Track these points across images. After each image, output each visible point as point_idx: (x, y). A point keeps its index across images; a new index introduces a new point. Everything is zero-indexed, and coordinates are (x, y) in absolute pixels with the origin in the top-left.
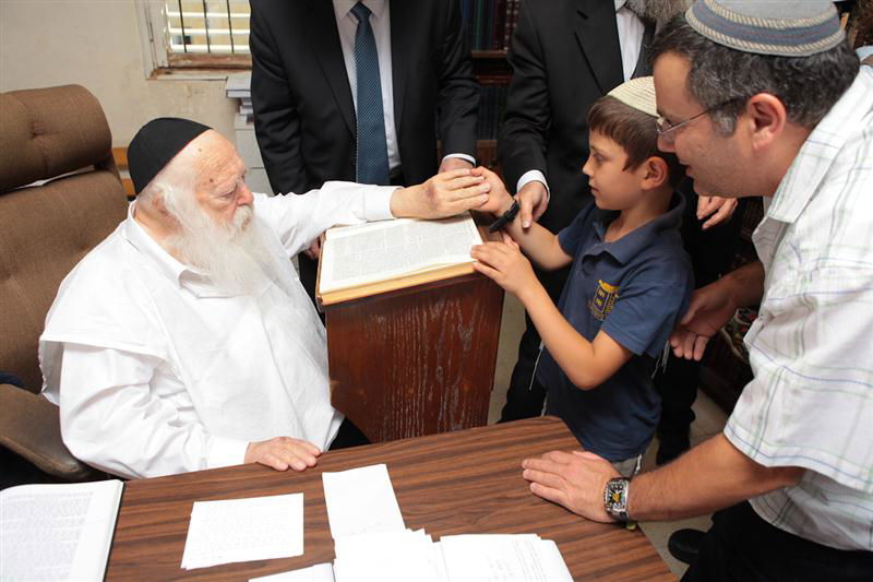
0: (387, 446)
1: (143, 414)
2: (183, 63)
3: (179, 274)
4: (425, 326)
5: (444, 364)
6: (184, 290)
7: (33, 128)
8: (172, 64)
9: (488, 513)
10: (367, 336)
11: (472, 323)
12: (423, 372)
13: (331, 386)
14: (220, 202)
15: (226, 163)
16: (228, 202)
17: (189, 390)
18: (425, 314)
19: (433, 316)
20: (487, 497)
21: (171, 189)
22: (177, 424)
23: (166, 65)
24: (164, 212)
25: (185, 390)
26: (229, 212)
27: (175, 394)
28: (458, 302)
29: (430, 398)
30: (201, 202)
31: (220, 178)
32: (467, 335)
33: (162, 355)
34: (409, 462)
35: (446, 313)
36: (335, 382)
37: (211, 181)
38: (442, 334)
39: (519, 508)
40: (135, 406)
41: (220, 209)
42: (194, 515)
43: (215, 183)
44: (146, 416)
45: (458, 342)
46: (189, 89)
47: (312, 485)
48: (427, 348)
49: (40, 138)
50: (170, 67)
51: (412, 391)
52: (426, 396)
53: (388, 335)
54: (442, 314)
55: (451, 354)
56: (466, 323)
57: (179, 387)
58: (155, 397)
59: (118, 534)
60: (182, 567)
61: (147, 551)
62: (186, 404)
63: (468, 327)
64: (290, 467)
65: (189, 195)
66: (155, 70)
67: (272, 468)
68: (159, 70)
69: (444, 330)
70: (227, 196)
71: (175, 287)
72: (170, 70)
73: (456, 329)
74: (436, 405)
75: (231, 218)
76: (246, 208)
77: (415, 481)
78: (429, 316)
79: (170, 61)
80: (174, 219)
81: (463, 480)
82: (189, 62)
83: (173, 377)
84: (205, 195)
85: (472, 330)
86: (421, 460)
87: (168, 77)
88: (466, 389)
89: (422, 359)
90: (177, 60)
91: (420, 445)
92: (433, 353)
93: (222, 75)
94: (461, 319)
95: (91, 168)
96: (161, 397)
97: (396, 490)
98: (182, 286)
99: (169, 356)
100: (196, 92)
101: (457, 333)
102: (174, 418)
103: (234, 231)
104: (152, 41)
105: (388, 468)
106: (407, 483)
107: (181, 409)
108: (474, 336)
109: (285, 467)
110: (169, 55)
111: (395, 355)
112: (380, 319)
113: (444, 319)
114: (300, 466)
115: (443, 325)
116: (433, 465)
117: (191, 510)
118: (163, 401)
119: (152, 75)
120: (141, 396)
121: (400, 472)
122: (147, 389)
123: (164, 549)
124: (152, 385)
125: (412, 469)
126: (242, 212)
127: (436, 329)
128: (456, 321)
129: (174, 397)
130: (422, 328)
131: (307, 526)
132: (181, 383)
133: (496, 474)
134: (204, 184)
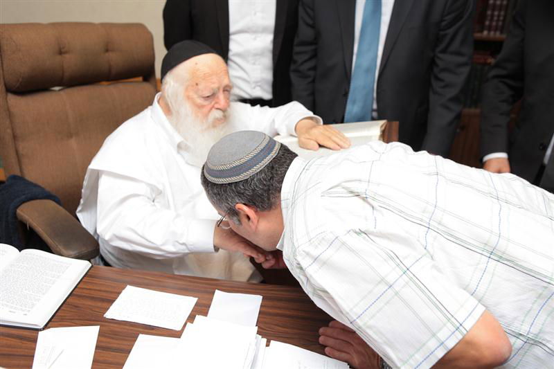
3: (177, 143)
6: (179, 155)
7: (107, 46)
14: (199, 101)
15: (210, 76)
16: (206, 103)
26: (206, 110)
30: (188, 98)
31: (203, 84)
41: (200, 107)
42: (124, 291)
43: (200, 87)
47: (207, 296)
49: (110, 53)
59: (76, 289)
60: (105, 316)
61: (89, 303)
70: (206, 99)
71: (174, 151)
75: (206, 115)
84: (191, 94)
95: (140, 79)
98: (178, 152)
105: (263, 299)
117: (124, 288)
123: (99, 304)
126: (217, 114)
134: (193, 86)
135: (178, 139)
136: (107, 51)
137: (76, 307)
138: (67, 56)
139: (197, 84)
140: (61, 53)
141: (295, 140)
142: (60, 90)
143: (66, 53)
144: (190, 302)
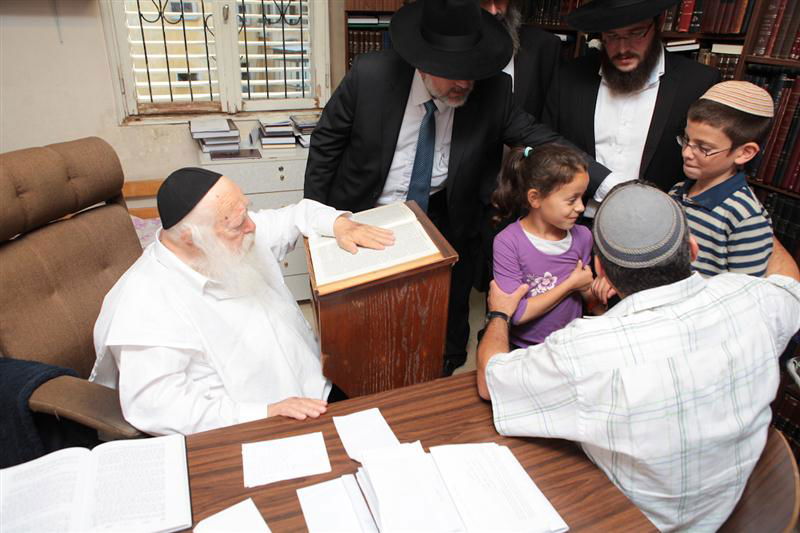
0: (376, 396)
1: (184, 392)
2: (150, 111)
3: (203, 284)
4: (393, 307)
5: (408, 336)
6: (207, 295)
8: (142, 112)
9: (458, 434)
11: (427, 303)
12: (392, 342)
14: (232, 234)
15: (236, 203)
16: (238, 233)
17: (220, 372)
18: (393, 299)
19: (399, 300)
20: (455, 424)
21: (196, 227)
22: (209, 398)
23: (136, 113)
24: (190, 244)
25: (216, 373)
26: (239, 239)
27: (205, 377)
28: (417, 288)
29: (398, 363)
30: (220, 235)
31: (233, 215)
32: (424, 312)
34: (394, 406)
35: (408, 296)
36: (326, 356)
37: (226, 218)
38: (406, 314)
39: (479, 429)
40: (178, 386)
42: (243, 453)
43: (229, 219)
44: (187, 393)
45: (418, 319)
46: (156, 131)
47: (327, 427)
48: (395, 324)
49: (73, 181)
50: (139, 115)
51: (384, 359)
52: (395, 361)
53: (365, 316)
54: (406, 297)
55: (413, 328)
56: (423, 303)
57: (211, 371)
58: (190, 380)
60: (246, 485)
61: (215, 479)
62: (215, 383)
63: (425, 306)
64: (308, 416)
65: (209, 230)
66: (127, 118)
67: (294, 419)
68: (129, 118)
69: (407, 310)
70: (237, 228)
71: (199, 294)
72: (139, 117)
73: (416, 309)
74: (402, 369)
75: (240, 244)
76: (250, 235)
77: (402, 417)
78: (396, 300)
79: (139, 110)
80: (198, 249)
81: (437, 414)
82: (156, 110)
83: (206, 364)
84: (222, 229)
85: (427, 308)
86: (403, 403)
87: (138, 123)
88: (425, 354)
89: (391, 333)
90: (146, 109)
91: (399, 393)
92: (399, 328)
93: (185, 119)
94: (419, 300)
96: (195, 380)
97: (390, 424)
98: (205, 293)
100: (162, 135)
101: (416, 312)
102: (207, 394)
103: (243, 253)
104: (124, 93)
105: (381, 410)
106: (396, 419)
107: (212, 388)
108: (430, 313)
109: (304, 417)
110: (138, 105)
111: (371, 331)
112: (360, 304)
113: (407, 301)
114: (316, 414)
115: (407, 306)
116: (412, 406)
117: (241, 450)
118: (195, 383)
119: (124, 121)
120: (181, 380)
121: (389, 412)
122: (184, 375)
124: (187, 371)
125: (397, 410)
126: (248, 238)
127: (401, 308)
128: (416, 301)
129: (204, 380)
130: (391, 310)
131: (330, 453)
132: (213, 368)
133: (459, 408)
134: (221, 221)
135: (202, 280)
137: (207, 488)
141: (333, 241)
144: (316, 439)
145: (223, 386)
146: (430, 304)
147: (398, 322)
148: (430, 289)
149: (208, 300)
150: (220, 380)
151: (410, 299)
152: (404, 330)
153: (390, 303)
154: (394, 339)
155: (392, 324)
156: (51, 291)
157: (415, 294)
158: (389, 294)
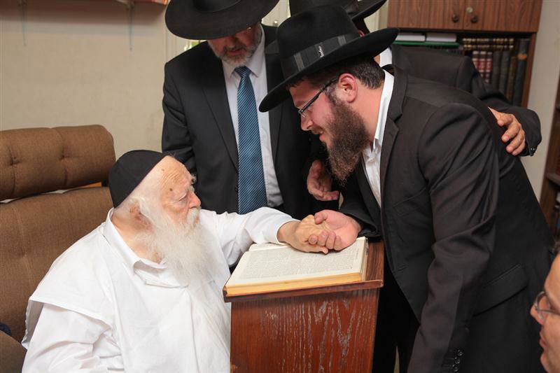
3: (134, 263)
4: (310, 327)
5: (325, 365)
6: (136, 276)
7: (63, 152)
10: (262, 329)
11: (349, 331)
13: (231, 370)
14: (177, 206)
15: (180, 176)
16: (183, 206)
17: (124, 355)
18: (310, 317)
19: (317, 320)
21: (143, 199)
24: (138, 217)
25: (120, 354)
26: (184, 213)
28: (337, 310)
30: (165, 207)
32: (345, 341)
33: (109, 322)
35: (327, 318)
36: (235, 367)
38: (324, 337)
41: (177, 212)
43: (174, 191)
45: (338, 348)
48: (311, 347)
49: (66, 159)
53: (279, 331)
54: (324, 319)
55: (331, 357)
56: (344, 330)
57: (116, 350)
62: (118, 366)
63: (346, 334)
69: (325, 333)
71: (130, 273)
73: (336, 335)
75: (185, 218)
76: (196, 209)
78: (313, 319)
83: (114, 342)
84: (167, 202)
85: (349, 337)
89: (307, 357)
92: (316, 353)
94: (340, 325)
98: (135, 273)
99: (114, 324)
101: (336, 337)
108: (352, 341)
111: (284, 350)
112: (273, 315)
113: (326, 323)
115: (325, 329)
120: (85, 352)
122: (91, 348)
124: (95, 346)
126: (193, 213)
127: (319, 328)
128: (336, 326)
130: (307, 330)
132: (119, 349)
134: (167, 193)
135: (134, 258)
136: (63, 157)
138: (19, 166)
139: (171, 190)
140: (12, 163)
142: (9, 202)
143: (18, 162)
145: (122, 370)
146: (352, 333)
147: (315, 346)
148: (353, 315)
149: (136, 280)
150: (122, 363)
151: (329, 322)
152: (321, 357)
153: (307, 321)
154: (310, 365)
155: (307, 347)
156: (21, 254)
157: (336, 318)
158: (306, 310)
